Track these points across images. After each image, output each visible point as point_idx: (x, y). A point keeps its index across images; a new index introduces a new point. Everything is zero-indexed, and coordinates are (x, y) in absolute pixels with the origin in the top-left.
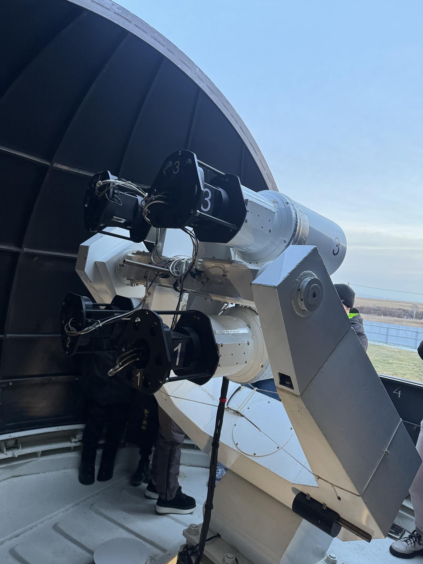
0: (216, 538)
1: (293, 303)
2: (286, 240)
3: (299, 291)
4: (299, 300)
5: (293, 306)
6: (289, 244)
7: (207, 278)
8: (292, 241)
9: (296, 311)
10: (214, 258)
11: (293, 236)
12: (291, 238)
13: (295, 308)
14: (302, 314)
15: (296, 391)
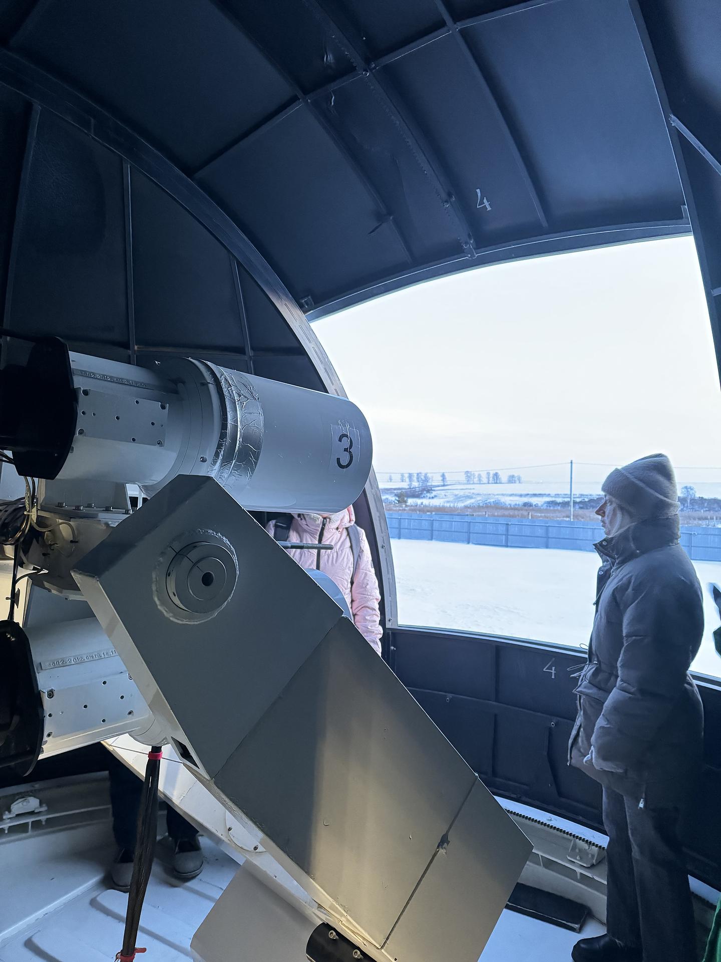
1: (158, 602)
2: (206, 457)
3: (169, 576)
4: (171, 595)
5: (159, 607)
6: (214, 463)
7: (51, 545)
8: (221, 457)
9: (171, 617)
10: (60, 505)
11: (219, 446)
12: (217, 451)
13: (166, 611)
14: (189, 619)
15: (202, 771)
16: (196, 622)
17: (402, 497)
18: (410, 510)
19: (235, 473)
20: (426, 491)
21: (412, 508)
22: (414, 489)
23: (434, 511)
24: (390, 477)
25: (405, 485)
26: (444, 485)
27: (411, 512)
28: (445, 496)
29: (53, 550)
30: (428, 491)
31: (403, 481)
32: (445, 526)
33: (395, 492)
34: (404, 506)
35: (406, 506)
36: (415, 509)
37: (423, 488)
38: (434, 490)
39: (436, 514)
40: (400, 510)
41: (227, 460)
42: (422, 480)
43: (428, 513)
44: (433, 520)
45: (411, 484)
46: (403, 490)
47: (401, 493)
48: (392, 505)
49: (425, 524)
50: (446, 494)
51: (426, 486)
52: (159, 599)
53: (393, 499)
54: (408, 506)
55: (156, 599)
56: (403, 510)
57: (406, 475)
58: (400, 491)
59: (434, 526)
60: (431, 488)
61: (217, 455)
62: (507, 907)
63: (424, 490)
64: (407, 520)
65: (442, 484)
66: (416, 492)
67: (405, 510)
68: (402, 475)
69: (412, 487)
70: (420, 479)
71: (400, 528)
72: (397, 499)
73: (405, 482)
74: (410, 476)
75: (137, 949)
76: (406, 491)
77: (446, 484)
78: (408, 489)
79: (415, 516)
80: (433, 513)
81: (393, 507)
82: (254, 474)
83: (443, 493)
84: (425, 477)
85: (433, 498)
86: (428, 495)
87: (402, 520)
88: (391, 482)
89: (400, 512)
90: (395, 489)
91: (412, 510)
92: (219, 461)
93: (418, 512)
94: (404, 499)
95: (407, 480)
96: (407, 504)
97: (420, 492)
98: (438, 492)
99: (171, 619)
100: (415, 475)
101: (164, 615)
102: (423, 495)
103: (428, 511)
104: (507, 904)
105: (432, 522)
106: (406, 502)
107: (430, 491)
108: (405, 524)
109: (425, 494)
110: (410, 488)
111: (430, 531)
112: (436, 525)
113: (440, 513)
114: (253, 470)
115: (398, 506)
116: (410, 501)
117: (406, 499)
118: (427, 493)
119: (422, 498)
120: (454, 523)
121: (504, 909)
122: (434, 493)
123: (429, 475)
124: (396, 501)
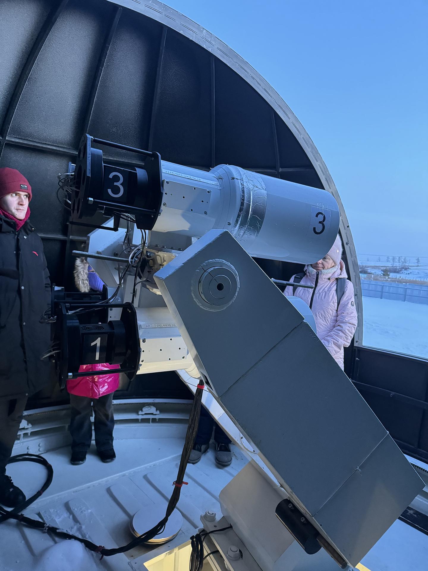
0: (229, 529)
1: (194, 297)
2: (231, 222)
3: (200, 283)
4: (201, 293)
5: (194, 299)
6: (236, 226)
7: (152, 267)
8: (239, 223)
9: (200, 305)
10: (157, 246)
11: (239, 216)
12: (237, 219)
13: (198, 302)
14: (210, 308)
15: (214, 392)
16: (214, 310)
17: (386, 272)
18: (391, 281)
19: (247, 233)
20: (404, 269)
21: (393, 279)
22: (395, 267)
23: (408, 283)
24: (379, 258)
25: (389, 265)
26: (418, 266)
27: (391, 282)
28: (418, 273)
29: (152, 269)
30: (406, 269)
31: (388, 262)
32: (416, 293)
33: (382, 268)
34: (387, 278)
35: (389, 278)
36: (394, 281)
37: (402, 267)
38: (410, 269)
39: (409, 284)
40: (384, 280)
41: (242, 224)
42: (402, 262)
43: (404, 284)
44: (407, 288)
45: (394, 264)
46: (387, 268)
47: (386, 269)
48: (379, 277)
49: (401, 291)
50: (419, 272)
51: (405, 266)
52: (194, 295)
53: (380, 273)
54: (390, 278)
55: (193, 295)
56: (386, 280)
57: (391, 258)
58: (385, 268)
59: (407, 292)
60: (408, 267)
61: (237, 221)
62: (400, 518)
63: (403, 268)
64: (388, 287)
65: (417, 265)
66: (397, 269)
67: (387, 280)
68: (388, 258)
69: (394, 266)
70: (400, 261)
71: (382, 292)
72: (383, 273)
73: (390, 262)
74: (394, 259)
75: (183, 482)
76: (389, 268)
77: (419, 265)
78: (391, 267)
79: (394, 285)
80: (408, 284)
81: (379, 278)
82: (259, 234)
83: (417, 271)
84: (404, 260)
85: (409, 274)
86: (406, 271)
87: (384, 287)
88: (379, 261)
89: (384, 281)
90: (382, 267)
91: (393, 281)
92: (238, 225)
93: (397, 282)
94: (387, 273)
95: (391, 261)
96: (390, 277)
97: (400, 270)
98: (413, 270)
99: (201, 307)
100: (398, 258)
101: (197, 304)
102: (402, 272)
103: (404, 282)
104: (400, 517)
105: (406, 290)
106: (388, 275)
107: (408, 270)
108: (386, 289)
109: (403, 271)
110: (393, 267)
111: (404, 296)
112: (409, 292)
113: (413, 284)
114: (258, 232)
115: (382, 278)
116: (392, 275)
117: (389, 273)
118: (405, 270)
119: (401, 273)
120: (422, 291)
121: (397, 519)
122: (410, 271)
123: (408, 259)
124: (381, 274)
